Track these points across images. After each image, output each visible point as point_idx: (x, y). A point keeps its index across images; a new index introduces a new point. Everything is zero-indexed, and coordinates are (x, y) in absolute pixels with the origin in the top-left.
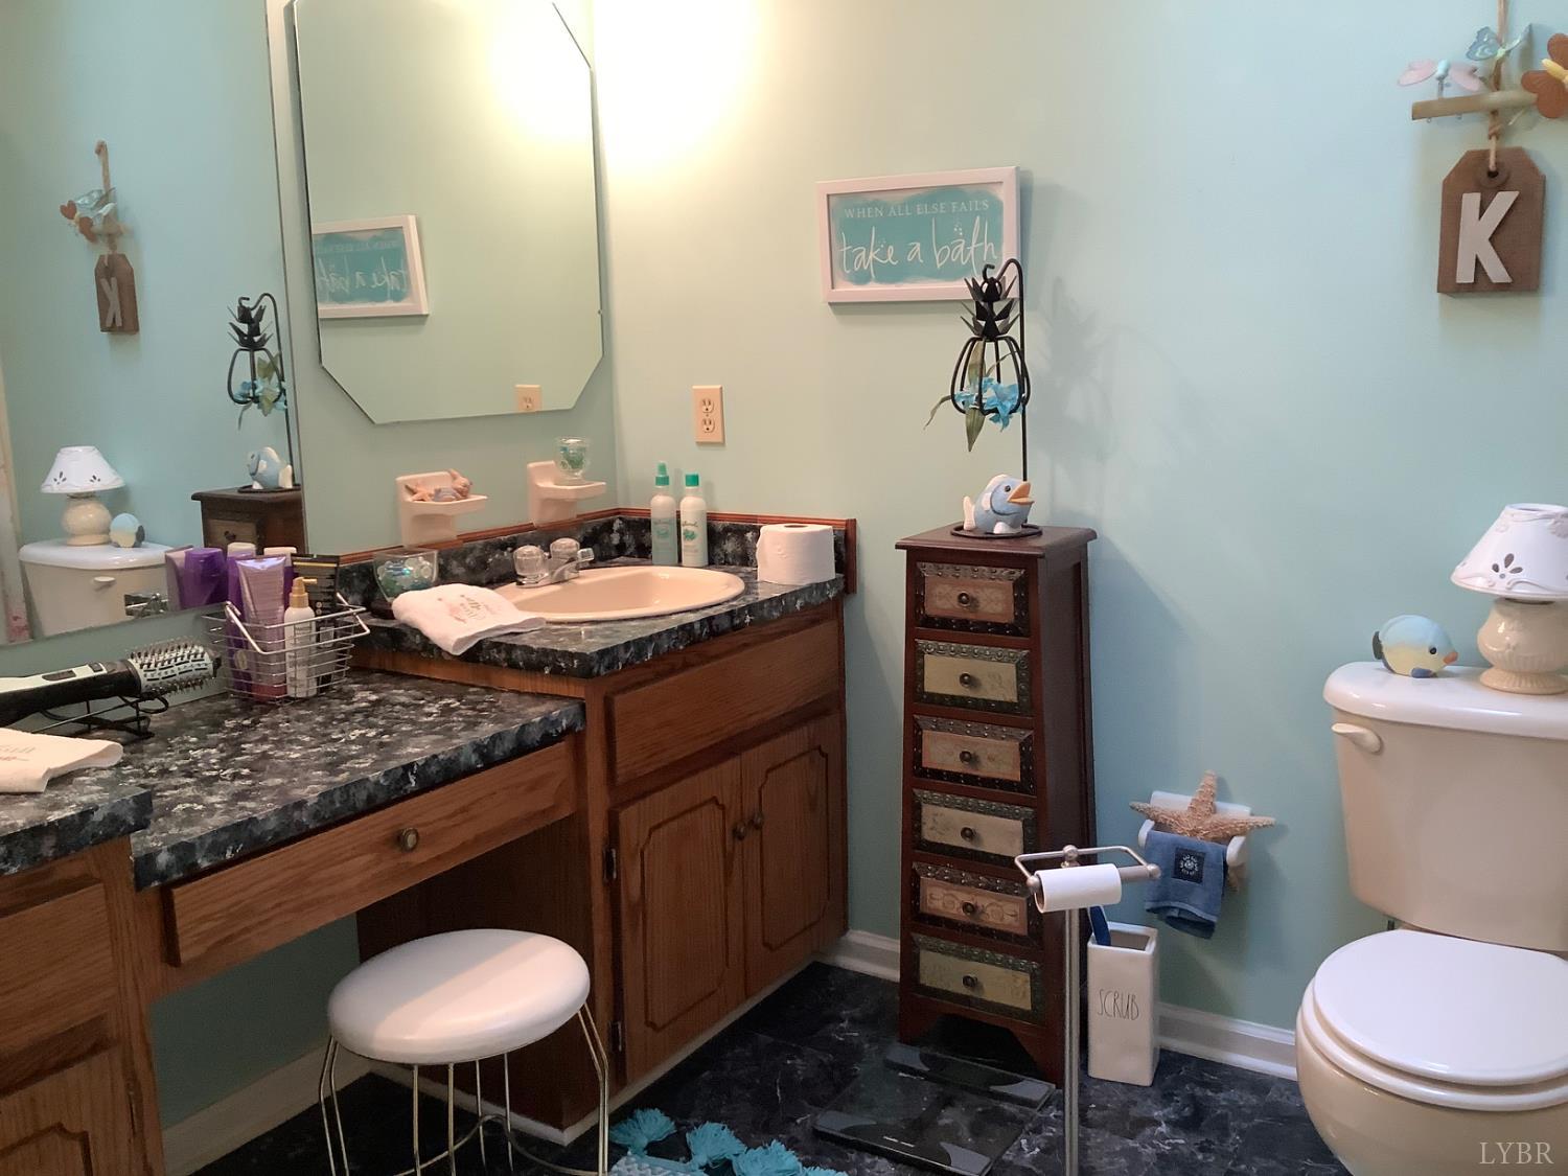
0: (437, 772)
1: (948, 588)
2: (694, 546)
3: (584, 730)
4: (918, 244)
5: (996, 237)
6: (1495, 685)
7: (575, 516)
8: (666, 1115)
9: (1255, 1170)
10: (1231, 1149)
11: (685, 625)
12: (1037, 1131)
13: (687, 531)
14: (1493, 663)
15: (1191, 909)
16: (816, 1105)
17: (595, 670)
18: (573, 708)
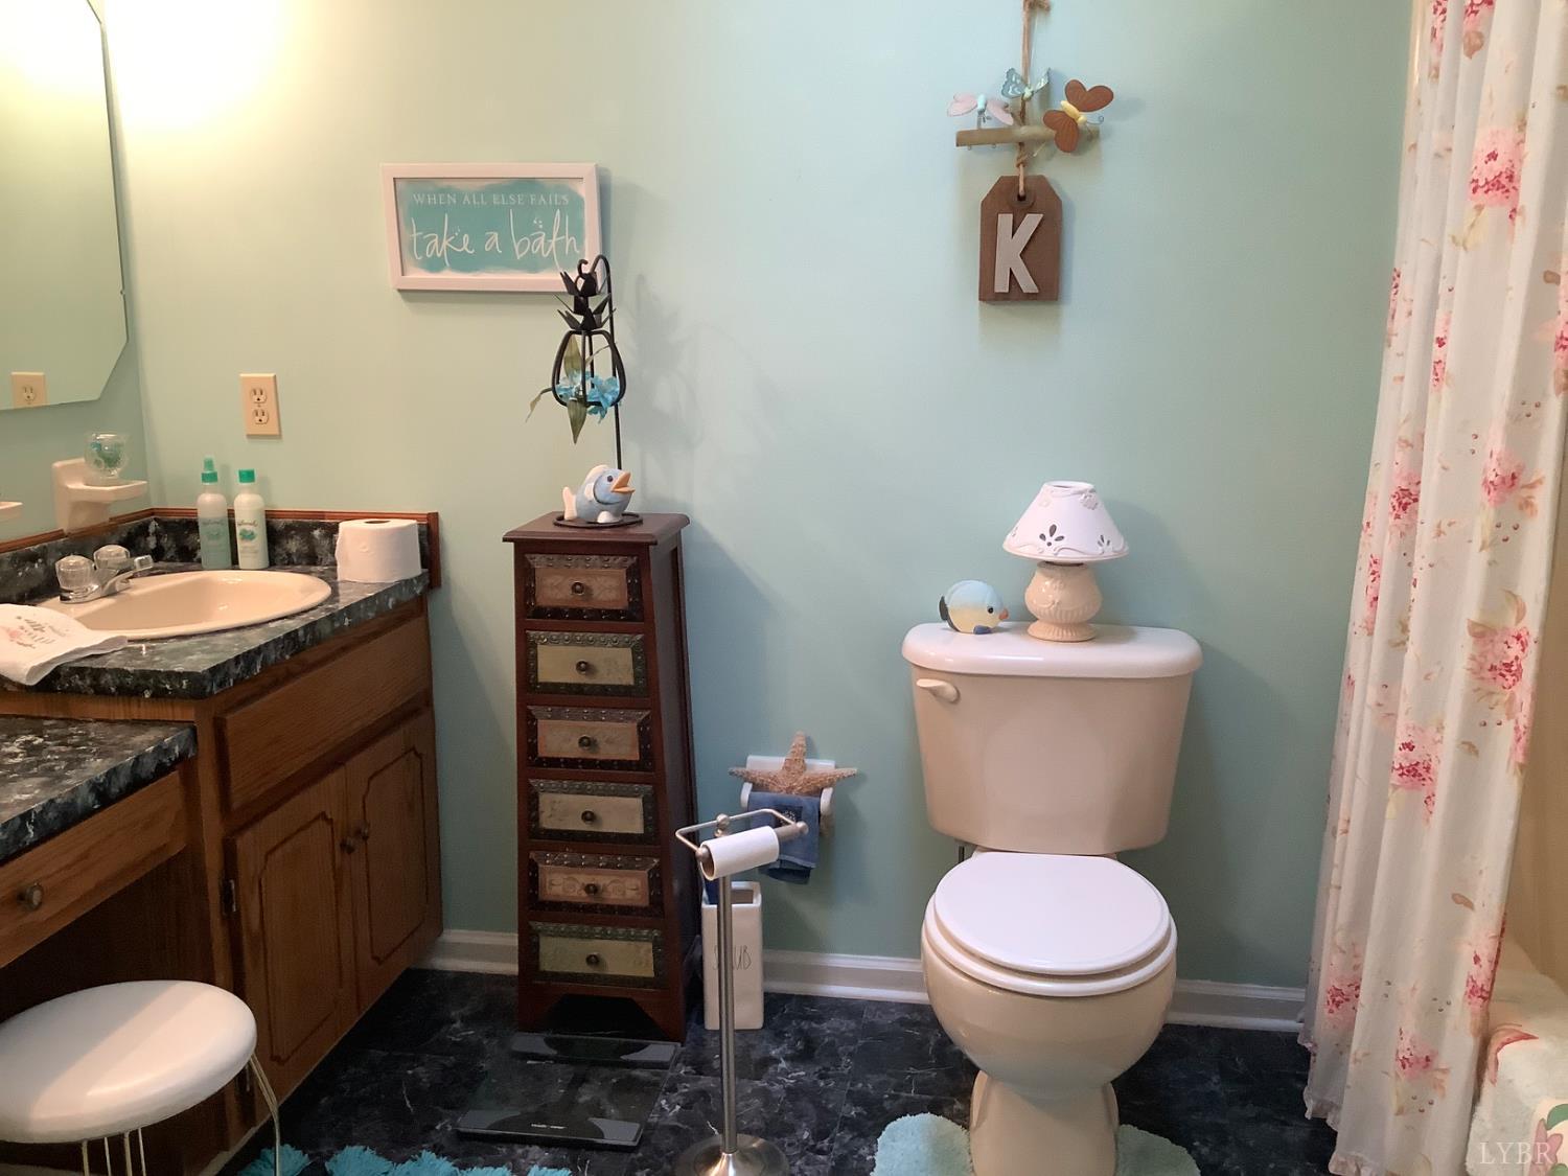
0: (55, 818)
1: (560, 579)
2: (253, 547)
3: (197, 755)
4: (496, 234)
5: (577, 231)
6: (1041, 636)
7: (107, 519)
8: (297, 1149)
9: (870, 1086)
10: (846, 1071)
11: (289, 634)
12: (673, 1089)
13: (244, 531)
14: (1038, 617)
15: (791, 859)
16: (452, 1108)
17: (208, 690)
18: (186, 732)
